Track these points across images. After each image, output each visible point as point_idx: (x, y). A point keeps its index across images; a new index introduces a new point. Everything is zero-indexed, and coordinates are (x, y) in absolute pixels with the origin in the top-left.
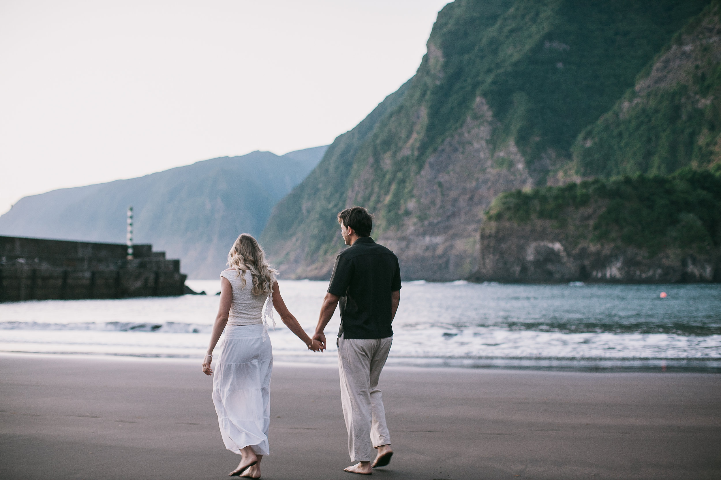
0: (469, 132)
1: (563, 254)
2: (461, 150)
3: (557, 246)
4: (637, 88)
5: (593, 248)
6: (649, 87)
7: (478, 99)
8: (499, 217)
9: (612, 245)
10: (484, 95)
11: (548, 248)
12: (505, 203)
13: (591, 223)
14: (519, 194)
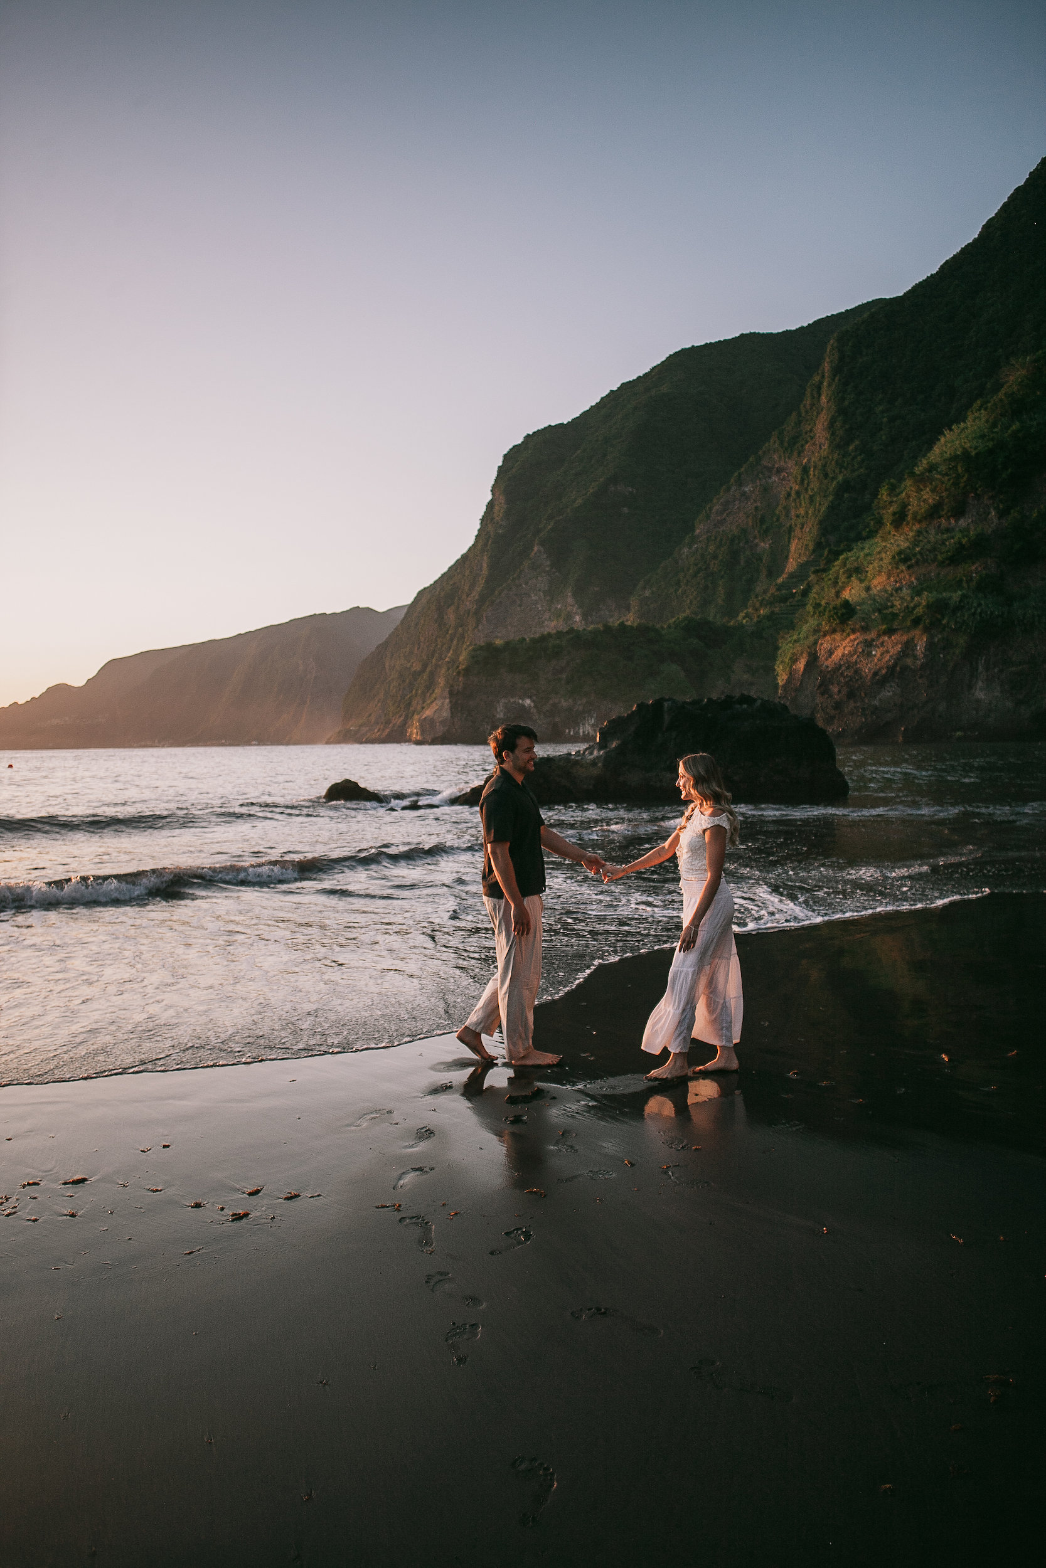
0: (527, 584)
1: (534, 711)
2: (518, 602)
3: (528, 702)
4: (697, 531)
5: (564, 704)
6: (708, 532)
7: (536, 549)
8: (467, 671)
9: (584, 700)
10: (542, 543)
11: (519, 703)
12: (473, 657)
13: (564, 676)
14: (489, 646)
